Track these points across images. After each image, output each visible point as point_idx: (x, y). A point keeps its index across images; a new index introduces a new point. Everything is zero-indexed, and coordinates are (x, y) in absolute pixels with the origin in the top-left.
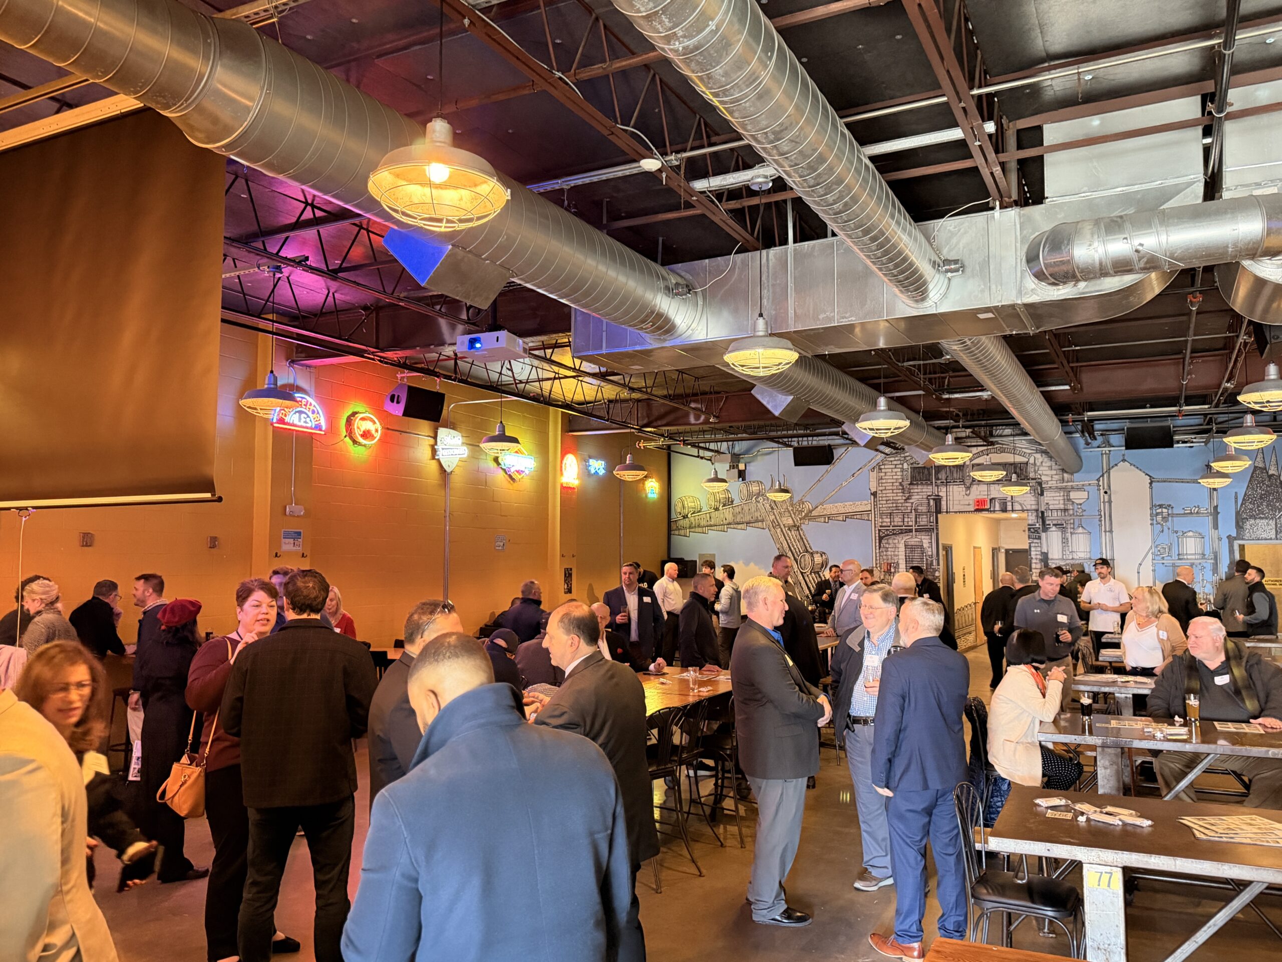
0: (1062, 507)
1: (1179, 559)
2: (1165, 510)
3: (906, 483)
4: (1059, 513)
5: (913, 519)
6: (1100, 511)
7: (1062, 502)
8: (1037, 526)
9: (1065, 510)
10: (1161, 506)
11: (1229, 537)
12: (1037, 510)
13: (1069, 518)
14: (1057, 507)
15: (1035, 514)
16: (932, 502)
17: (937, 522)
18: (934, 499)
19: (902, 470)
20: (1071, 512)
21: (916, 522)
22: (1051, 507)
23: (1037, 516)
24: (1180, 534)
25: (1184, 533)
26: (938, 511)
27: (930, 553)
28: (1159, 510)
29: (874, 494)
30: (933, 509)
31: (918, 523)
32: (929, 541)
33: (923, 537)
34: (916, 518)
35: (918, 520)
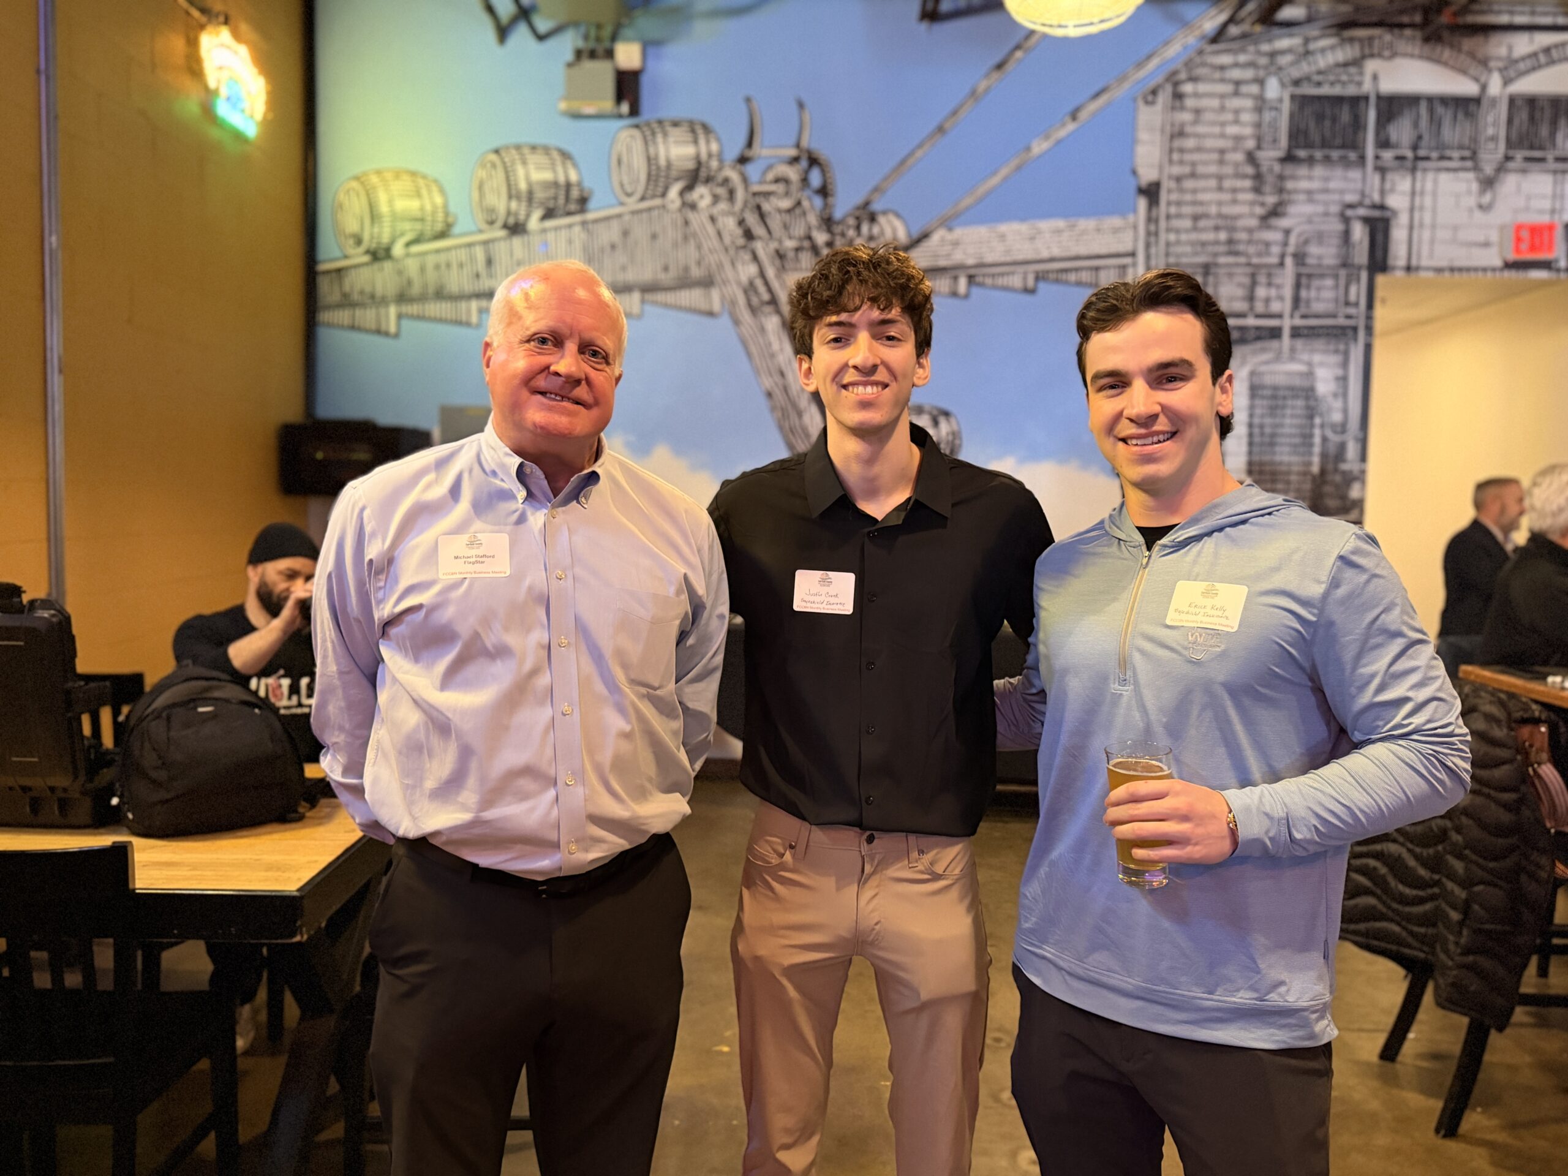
3: (1269, 156)
5: (1288, 292)
16: (1359, 232)
17: (1370, 305)
18: (1366, 220)
19: (1261, 104)
21: (1296, 301)
26: (1379, 262)
27: (1337, 417)
29: (1151, 192)
30: (1361, 256)
31: (1302, 305)
32: (1340, 372)
33: (1317, 358)
34: (1298, 286)
35: (1304, 293)
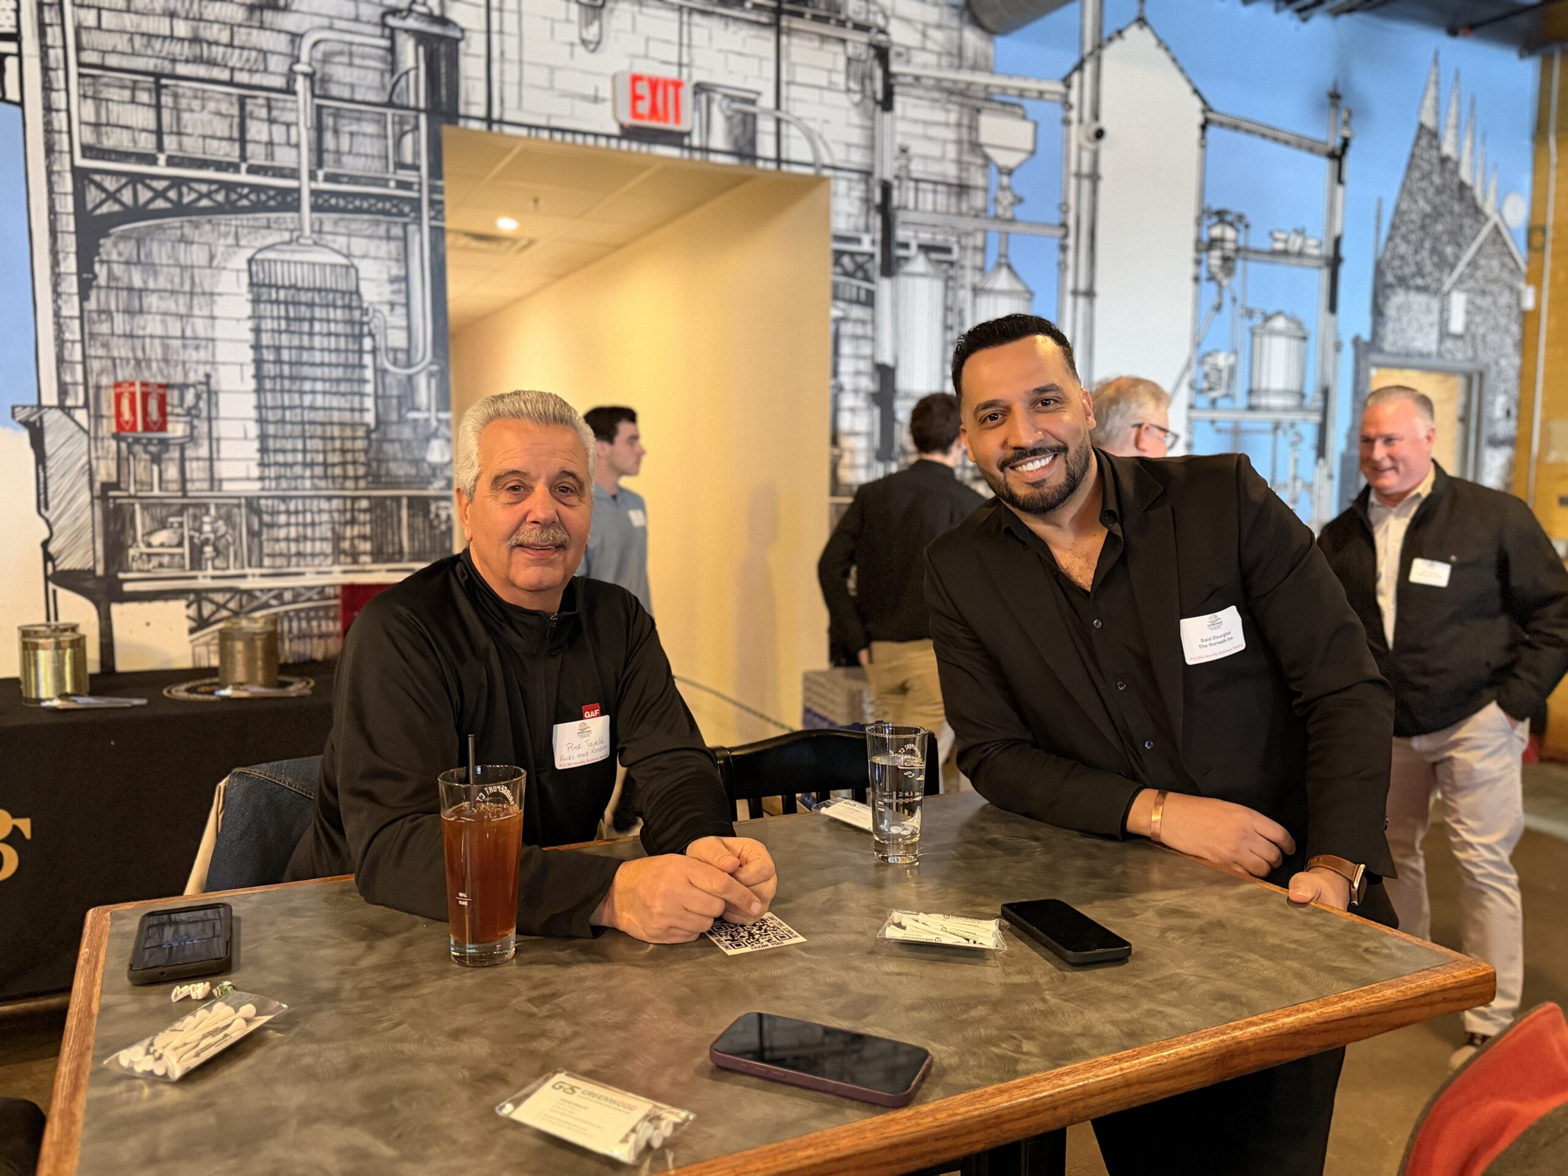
0: (951, 171)
1: (1251, 408)
2: (1230, 233)
4: (942, 199)
5: (304, 135)
6: (1064, 208)
7: (952, 151)
8: (866, 246)
9: (962, 189)
10: (1221, 216)
11: (1356, 341)
12: (867, 174)
13: (968, 224)
14: (935, 170)
15: (859, 191)
16: (409, 53)
17: (436, 171)
18: (420, 37)
20: (978, 200)
21: (319, 150)
22: (917, 168)
23: (867, 200)
24: (1258, 320)
25: (1267, 318)
26: (444, 106)
27: (398, 339)
28: (1216, 232)
30: (416, 92)
31: (328, 158)
32: (397, 271)
33: (358, 245)
34: (319, 128)
35: (329, 141)
